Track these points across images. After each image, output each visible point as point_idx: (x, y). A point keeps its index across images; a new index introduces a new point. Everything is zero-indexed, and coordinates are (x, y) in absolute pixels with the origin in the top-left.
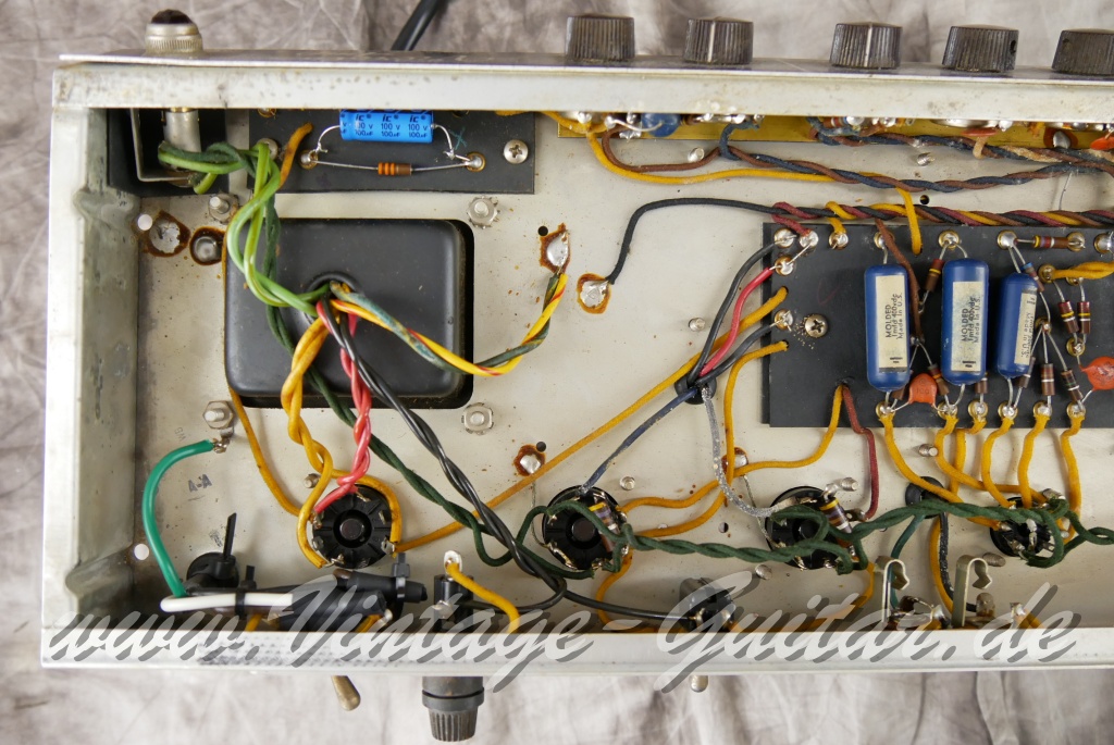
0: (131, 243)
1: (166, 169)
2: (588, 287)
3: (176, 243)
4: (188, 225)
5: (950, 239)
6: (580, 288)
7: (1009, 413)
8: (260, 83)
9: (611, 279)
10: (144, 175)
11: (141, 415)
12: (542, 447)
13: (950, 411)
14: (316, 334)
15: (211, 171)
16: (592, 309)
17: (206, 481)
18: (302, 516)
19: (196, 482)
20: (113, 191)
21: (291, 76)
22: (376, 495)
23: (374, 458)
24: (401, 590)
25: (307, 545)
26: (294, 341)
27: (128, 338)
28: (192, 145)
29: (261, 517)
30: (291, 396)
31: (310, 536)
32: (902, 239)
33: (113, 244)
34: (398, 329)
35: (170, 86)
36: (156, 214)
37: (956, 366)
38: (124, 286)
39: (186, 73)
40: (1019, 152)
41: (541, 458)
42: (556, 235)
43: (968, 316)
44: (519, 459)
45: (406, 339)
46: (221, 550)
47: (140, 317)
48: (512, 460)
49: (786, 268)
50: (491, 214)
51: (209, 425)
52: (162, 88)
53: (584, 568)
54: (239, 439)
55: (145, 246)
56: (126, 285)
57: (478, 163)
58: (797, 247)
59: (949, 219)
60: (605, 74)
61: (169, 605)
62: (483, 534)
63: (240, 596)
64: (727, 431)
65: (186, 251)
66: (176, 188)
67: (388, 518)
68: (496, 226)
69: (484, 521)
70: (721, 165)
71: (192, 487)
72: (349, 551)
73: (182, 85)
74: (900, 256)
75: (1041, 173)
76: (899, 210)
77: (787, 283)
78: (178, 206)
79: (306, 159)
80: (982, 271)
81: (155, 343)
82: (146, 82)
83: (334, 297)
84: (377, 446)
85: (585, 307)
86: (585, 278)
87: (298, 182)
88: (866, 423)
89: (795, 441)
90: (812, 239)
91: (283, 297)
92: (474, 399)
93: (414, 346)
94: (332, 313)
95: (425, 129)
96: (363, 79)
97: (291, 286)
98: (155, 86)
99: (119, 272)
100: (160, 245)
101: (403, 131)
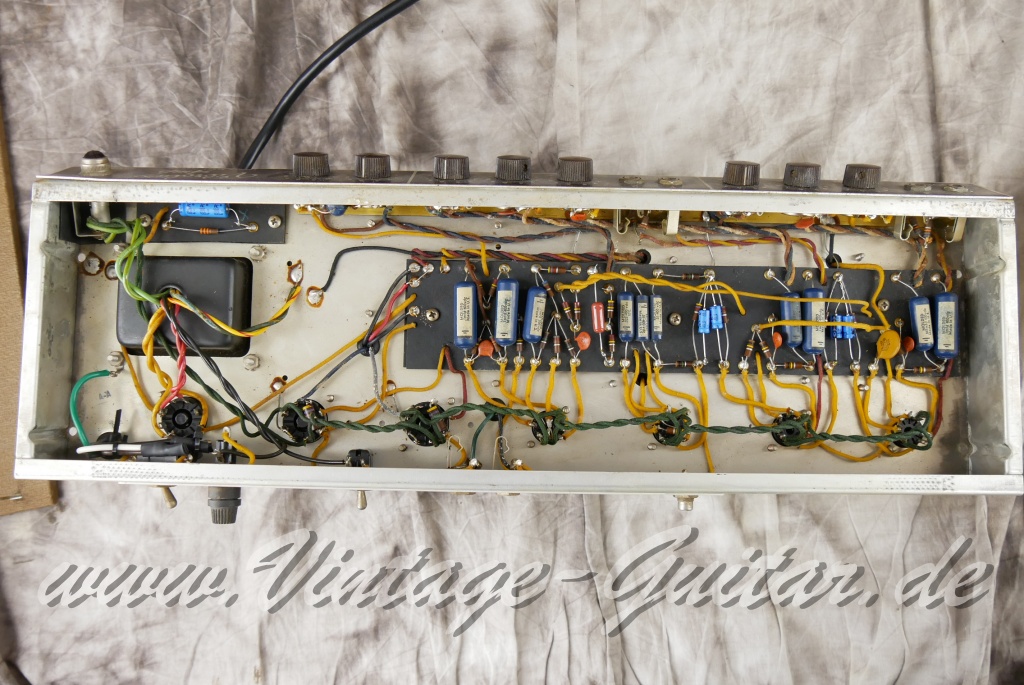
0: (73, 268)
1: (91, 231)
2: (312, 293)
3: (98, 269)
4: (104, 259)
5: (504, 268)
6: (308, 294)
7: (534, 362)
8: (133, 190)
9: (325, 289)
10: (80, 232)
11: (75, 359)
12: (285, 378)
13: (502, 361)
14: (160, 314)
15: (113, 232)
16: (314, 305)
17: (108, 394)
18: (154, 410)
19: (103, 394)
20: (63, 242)
21: (148, 187)
22: (195, 401)
23: (189, 379)
24: (197, 447)
25: (156, 426)
26: (149, 318)
27: (70, 318)
28: (105, 219)
29: (136, 414)
30: (147, 346)
31: (159, 420)
32: (476, 268)
33: (62, 269)
34: (197, 312)
35: (89, 191)
36: (88, 253)
37: (499, 336)
38: (68, 290)
39: (97, 185)
40: (548, 221)
41: (284, 384)
42: (296, 266)
43: (505, 309)
44: (273, 384)
45: (201, 316)
46: (112, 430)
47: (78, 308)
48: (269, 385)
49: (415, 283)
50: (260, 254)
51: (109, 362)
52: (85, 192)
53: (299, 442)
54: (127, 372)
55: (81, 271)
56: (69, 290)
57: (254, 228)
58: (421, 271)
59: (506, 258)
60: (303, 186)
61: (80, 450)
62: (246, 421)
63: (115, 446)
64: (383, 370)
65: (103, 273)
66: (95, 241)
67: (201, 413)
68: (265, 261)
69: (245, 414)
70: (386, 228)
71: (101, 397)
72: (179, 431)
73: (95, 190)
74: (475, 278)
75: (560, 233)
76: (478, 253)
77: (416, 291)
78: (98, 249)
79: (164, 226)
80: (514, 285)
81: (84, 321)
82: (78, 189)
83: (170, 296)
84: (188, 370)
85: (311, 305)
86: (311, 289)
87: (161, 237)
88: (458, 368)
89: (424, 377)
90: (429, 269)
91: (145, 296)
92: (251, 351)
93: (205, 320)
94: (167, 304)
95: (221, 212)
96: (184, 188)
97: (149, 291)
98: (82, 191)
99: (65, 283)
100: (89, 269)
101: (211, 212)
